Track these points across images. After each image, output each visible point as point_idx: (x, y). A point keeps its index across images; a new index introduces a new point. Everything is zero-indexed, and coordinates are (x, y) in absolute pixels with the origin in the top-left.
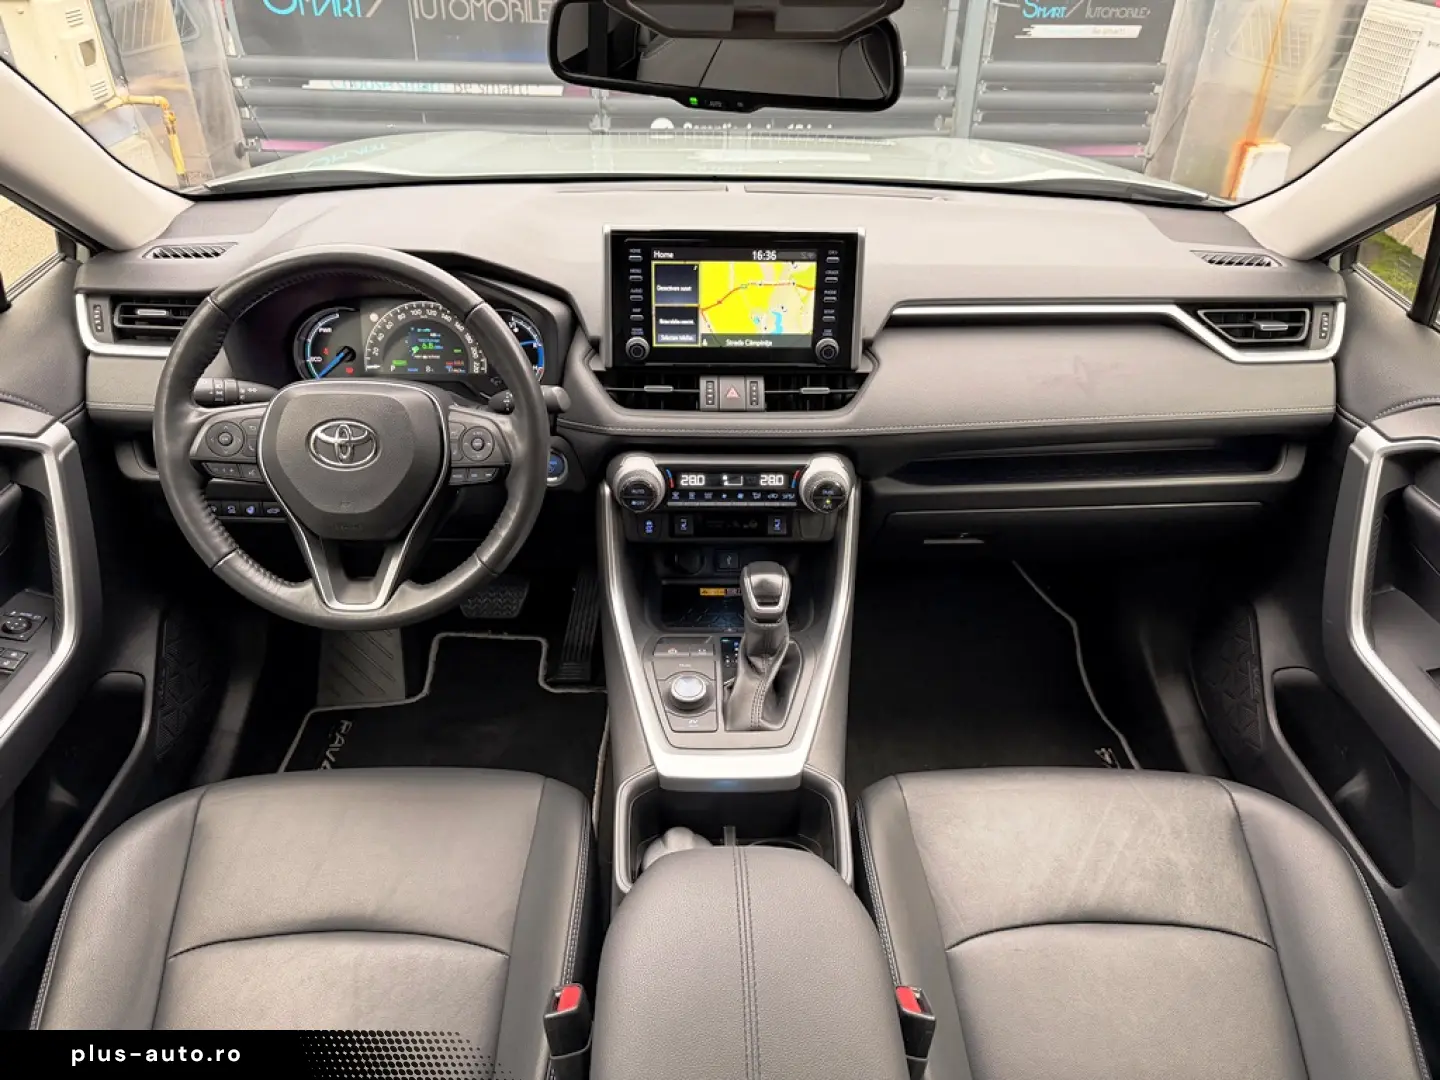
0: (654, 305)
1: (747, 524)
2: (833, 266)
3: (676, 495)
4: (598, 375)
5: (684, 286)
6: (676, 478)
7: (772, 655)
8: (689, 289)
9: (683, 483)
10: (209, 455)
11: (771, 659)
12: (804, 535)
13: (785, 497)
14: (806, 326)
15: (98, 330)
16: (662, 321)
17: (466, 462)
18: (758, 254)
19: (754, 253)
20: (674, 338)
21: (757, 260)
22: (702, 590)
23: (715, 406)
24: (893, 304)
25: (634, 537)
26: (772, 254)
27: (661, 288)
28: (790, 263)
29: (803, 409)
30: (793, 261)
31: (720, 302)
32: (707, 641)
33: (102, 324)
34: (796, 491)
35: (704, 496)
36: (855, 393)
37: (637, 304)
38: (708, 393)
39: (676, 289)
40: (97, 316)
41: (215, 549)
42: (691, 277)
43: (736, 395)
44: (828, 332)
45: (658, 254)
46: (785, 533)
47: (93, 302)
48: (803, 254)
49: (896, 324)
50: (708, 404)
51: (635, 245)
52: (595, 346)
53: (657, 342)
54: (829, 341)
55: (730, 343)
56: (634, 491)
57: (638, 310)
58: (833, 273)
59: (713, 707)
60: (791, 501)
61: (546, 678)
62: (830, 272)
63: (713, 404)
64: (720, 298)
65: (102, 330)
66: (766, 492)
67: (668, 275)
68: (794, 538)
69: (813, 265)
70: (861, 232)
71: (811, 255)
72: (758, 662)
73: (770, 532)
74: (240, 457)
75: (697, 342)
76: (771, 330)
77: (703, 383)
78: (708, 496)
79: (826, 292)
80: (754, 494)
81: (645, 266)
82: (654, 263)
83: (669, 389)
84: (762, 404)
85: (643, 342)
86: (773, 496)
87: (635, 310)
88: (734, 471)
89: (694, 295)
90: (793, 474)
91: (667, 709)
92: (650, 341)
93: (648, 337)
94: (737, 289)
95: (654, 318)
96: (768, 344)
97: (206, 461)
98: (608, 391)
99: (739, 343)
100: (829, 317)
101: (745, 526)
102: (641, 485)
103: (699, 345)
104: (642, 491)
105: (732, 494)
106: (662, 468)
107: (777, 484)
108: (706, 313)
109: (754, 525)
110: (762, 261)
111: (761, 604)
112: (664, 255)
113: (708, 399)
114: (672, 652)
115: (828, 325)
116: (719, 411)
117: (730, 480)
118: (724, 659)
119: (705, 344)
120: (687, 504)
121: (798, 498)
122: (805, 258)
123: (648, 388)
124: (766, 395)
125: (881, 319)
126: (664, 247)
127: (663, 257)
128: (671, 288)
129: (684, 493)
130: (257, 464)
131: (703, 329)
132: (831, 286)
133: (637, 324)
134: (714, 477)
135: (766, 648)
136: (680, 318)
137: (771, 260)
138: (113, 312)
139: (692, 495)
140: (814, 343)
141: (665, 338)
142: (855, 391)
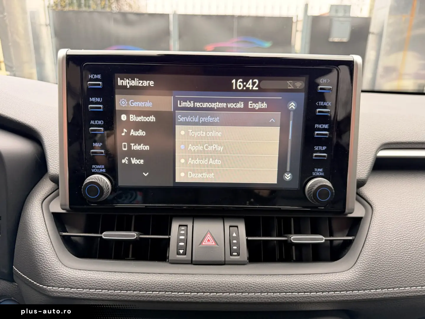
4: (56, 218)
18: (237, 83)
19: (233, 82)
21: (236, 90)
23: (187, 257)
26: (254, 83)
36: (351, 241)
38: (180, 240)
43: (212, 243)
44: (319, 171)
45: (122, 81)
50: (178, 254)
51: (94, 71)
53: (124, 181)
63: (185, 254)
70: (357, 59)
77: (175, 226)
79: (317, 126)
83: (132, 235)
84: (244, 254)
85: (105, 180)
87: (94, 144)
92: (114, 180)
98: (62, 237)
100: (320, 153)
113: (179, 248)
115: (319, 163)
116: (192, 262)
123: (107, 235)
125: (370, 159)
132: (321, 119)
133: (98, 160)
140: (304, 185)
142: (351, 238)
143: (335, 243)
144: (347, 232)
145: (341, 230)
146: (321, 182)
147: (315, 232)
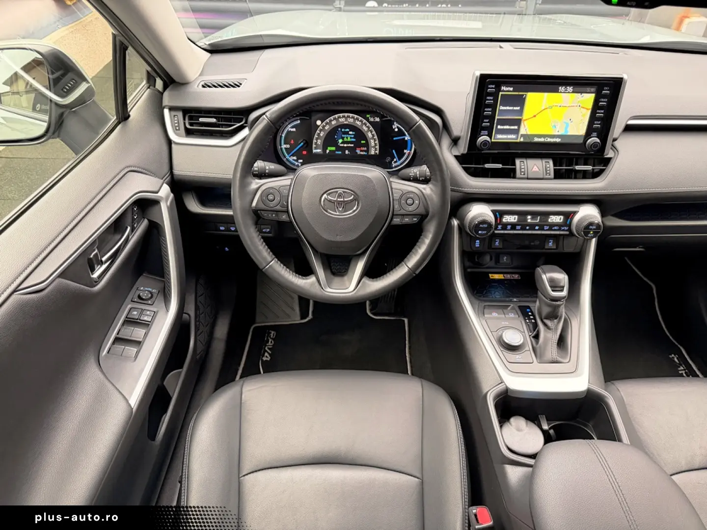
0: (497, 117)
1: (533, 242)
2: (605, 96)
3: (500, 227)
4: (456, 157)
5: (516, 106)
6: (501, 217)
7: (556, 318)
8: (518, 108)
9: (504, 220)
10: (262, 206)
11: (555, 321)
12: (565, 249)
13: (563, 228)
14: (582, 130)
15: (176, 130)
16: (499, 127)
17: (402, 212)
18: (562, 89)
19: (560, 88)
20: (504, 136)
21: (561, 92)
22: (490, 275)
23: (526, 176)
24: (628, 118)
25: (467, 249)
26: (570, 89)
27: (502, 108)
28: (580, 94)
29: (576, 178)
30: (581, 93)
31: (535, 116)
32: (509, 308)
33: (179, 126)
34: (570, 226)
35: (516, 228)
36: (604, 170)
37: (487, 117)
38: (521, 169)
39: (511, 108)
40: (176, 122)
41: (265, 259)
42: (520, 101)
43: (537, 170)
44: (595, 134)
45: (503, 88)
46: (555, 247)
47: (173, 113)
48: (588, 89)
49: (629, 129)
50: (521, 174)
51: (492, 83)
52: (455, 141)
53: (494, 139)
54: (594, 139)
55: (536, 140)
56: (481, 226)
57: (487, 121)
58: (605, 100)
59: (527, 348)
60: (567, 230)
61: (371, 310)
62: (602, 100)
63: (524, 174)
64: (535, 114)
65: (179, 130)
66: (552, 226)
67: (508, 100)
68: (560, 250)
69: (593, 96)
70: (625, 77)
71: (593, 90)
72: (548, 322)
73: (546, 247)
74: (278, 208)
75: (517, 139)
76: (561, 133)
77: (518, 162)
78: (518, 227)
79: (598, 111)
80: (545, 227)
81: (495, 95)
82: (501, 93)
83: (500, 166)
84: (552, 175)
85: (488, 138)
86: (556, 228)
87: (485, 121)
88: (534, 214)
89: (521, 112)
90: (569, 216)
91: (502, 349)
92: (491, 138)
93: (490, 135)
94: (547, 108)
95: (495, 125)
96: (558, 140)
97: (260, 210)
98: (463, 167)
99: (542, 140)
100: (597, 125)
101: (532, 244)
102: (484, 222)
103: (518, 141)
104: (485, 226)
105: (532, 226)
106: (494, 212)
107: (559, 221)
108: (525, 122)
109: (537, 243)
110: (564, 92)
111: (553, 291)
112: (507, 89)
113: (521, 172)
114: (495, 314)
115: (595, 130)
116: (528, 179)
117: (532, 219)
118: (525, 320)
119: (522, 140)
120: (506, 232)
121: (570, 230)
122: (589, 91)
123: (487, 166)
124: (554, 169)
125: (623, 126)
126: (507, 84)
127: (507, 90)
128: (508, 108)
129: (505, 226)
130: (287, 212)
131: (523, 131)
132: (601, 108)
133: (484, 128)
134: (522, 218)
135: (554, 315)
136: (510, 125)
137: (569, 92)
138: (184, 119)
139: (509, 227)
140: (585, 141)
141: (499, 136)
142: (604, 168)
143: (595, 171)
144: (602, 165)
145: (599, 164)
146: (595, 140)
147: (585, 164)
